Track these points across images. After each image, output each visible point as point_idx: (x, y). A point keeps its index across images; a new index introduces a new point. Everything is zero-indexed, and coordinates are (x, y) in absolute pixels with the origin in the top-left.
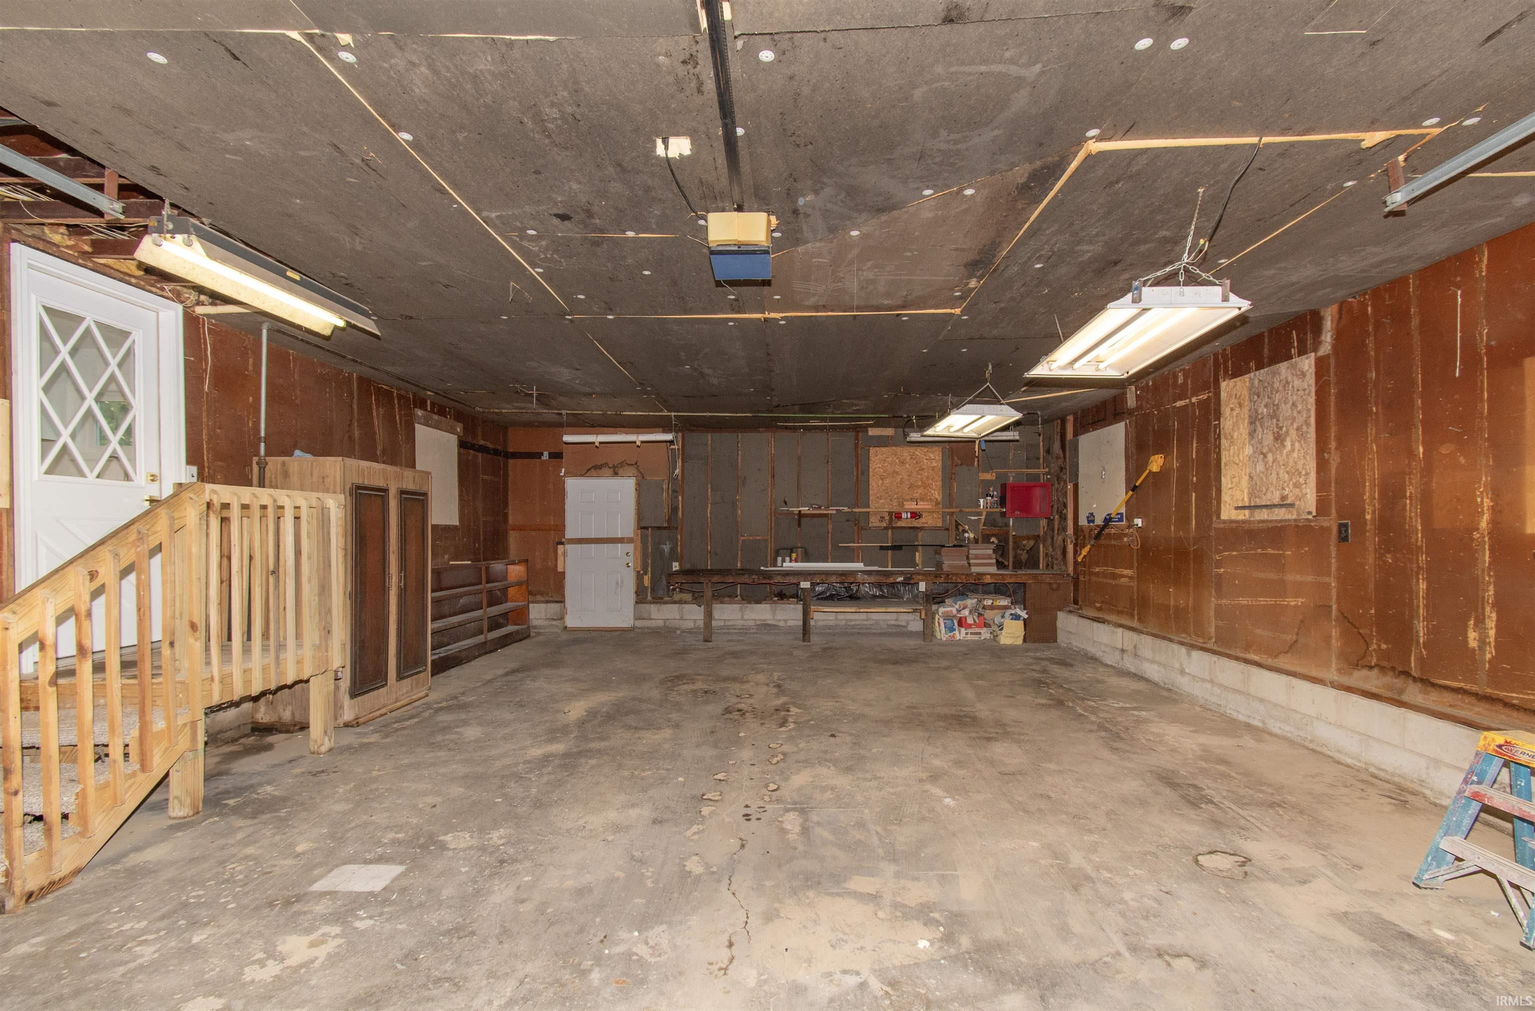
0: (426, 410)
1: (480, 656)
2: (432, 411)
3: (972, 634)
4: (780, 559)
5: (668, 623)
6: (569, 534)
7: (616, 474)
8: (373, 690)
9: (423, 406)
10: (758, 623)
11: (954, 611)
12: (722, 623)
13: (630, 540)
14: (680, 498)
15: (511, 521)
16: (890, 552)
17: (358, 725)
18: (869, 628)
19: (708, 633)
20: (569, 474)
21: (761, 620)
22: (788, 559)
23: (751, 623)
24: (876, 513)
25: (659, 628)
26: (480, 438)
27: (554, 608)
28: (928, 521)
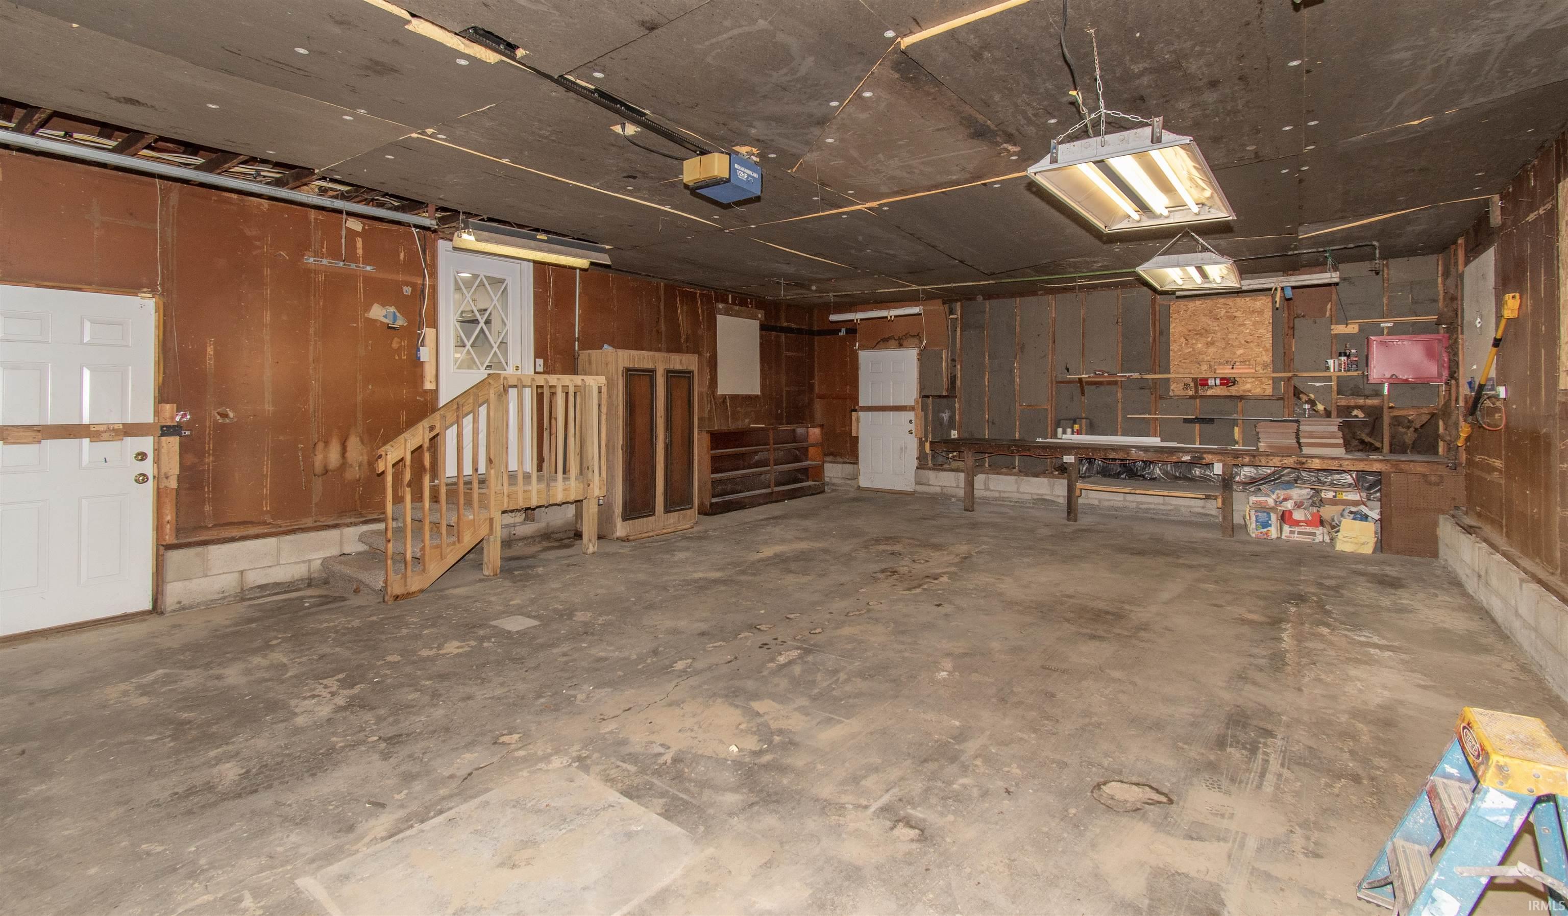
0: (727, 303)
1: (766, 503)
2: (734, 303)
3: (1299, 533)
4: (1060, 430)
5: (945, 490)
6: (862, 403)
7: (901, 346)
8: (642, 517)
9: (725, 301)
10: (1035, 497)
11: (1271, 502)
12: (997, 495)
13: (912, 409)
14: (959, 367)
15: (816, 390)
16: (1197, 426)
17: (628, 540)
18: (1167, 515)
19: (970, 502)
20: (862, 347)
21: (1038, 494)
22: (1069, 430)
23: (1028, 497)
24: (1177, 380)
25: (936, 494)
26: (783, 320)
27: (848, 468)
28: (1248, 387)
